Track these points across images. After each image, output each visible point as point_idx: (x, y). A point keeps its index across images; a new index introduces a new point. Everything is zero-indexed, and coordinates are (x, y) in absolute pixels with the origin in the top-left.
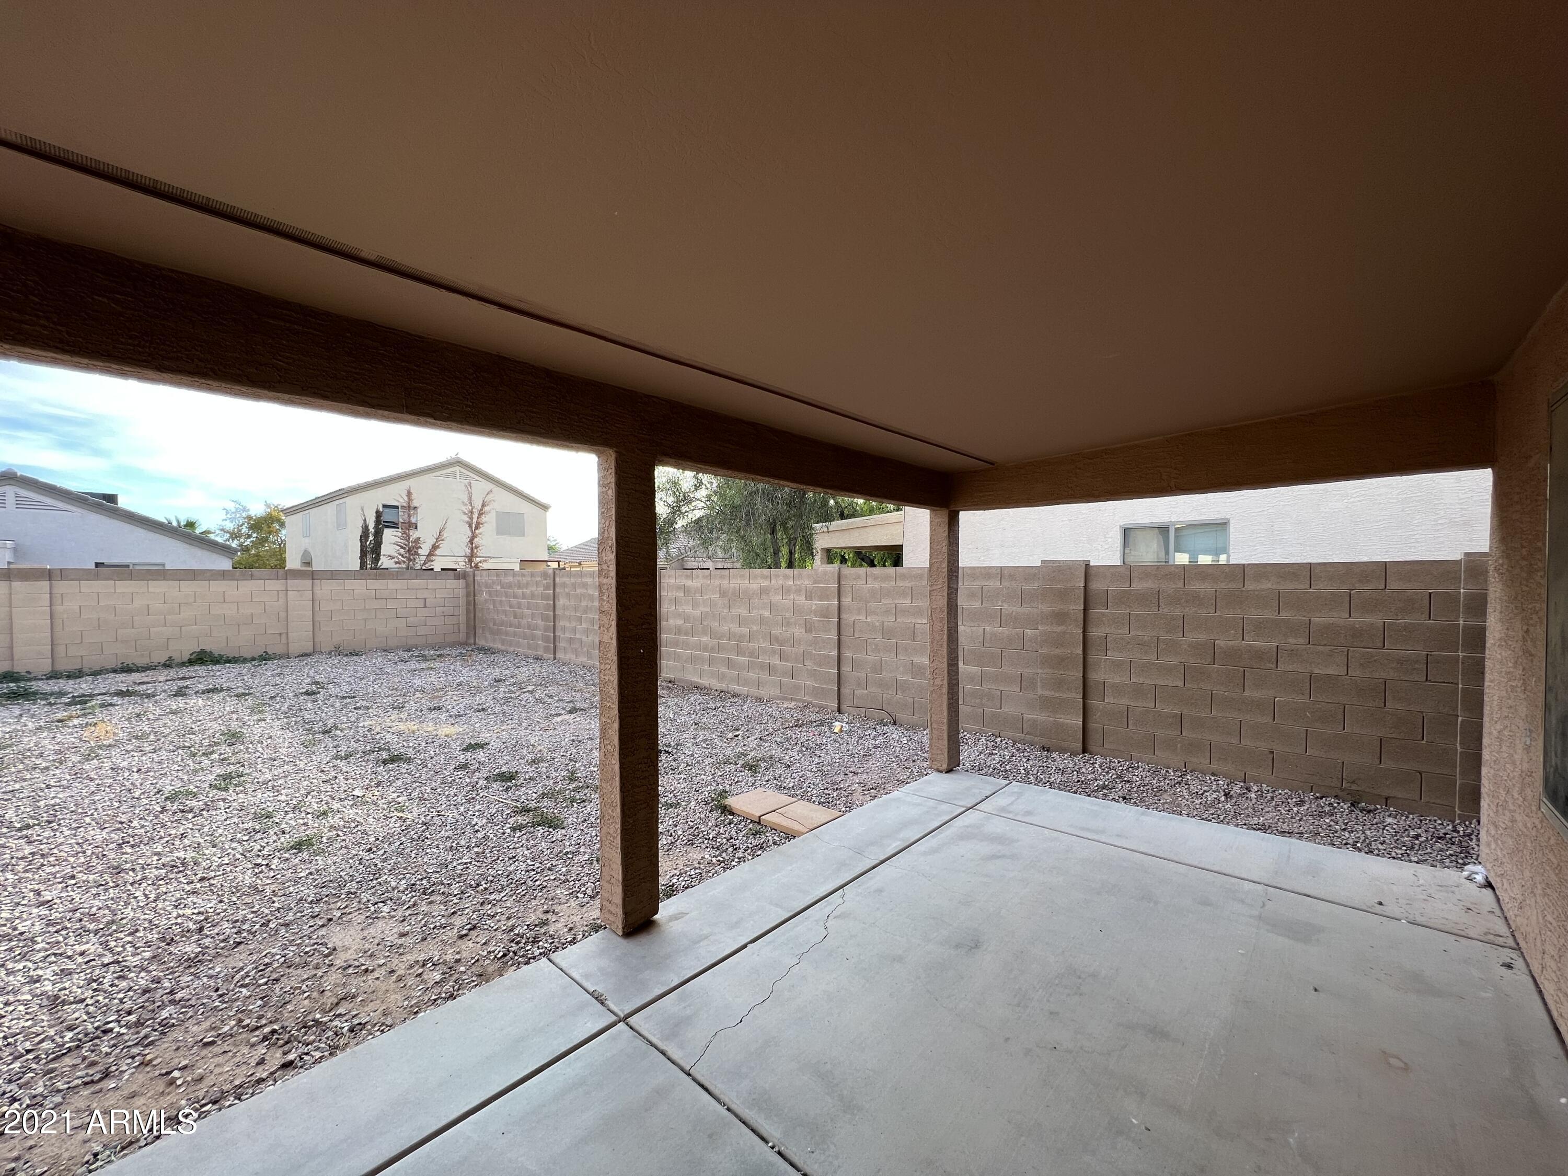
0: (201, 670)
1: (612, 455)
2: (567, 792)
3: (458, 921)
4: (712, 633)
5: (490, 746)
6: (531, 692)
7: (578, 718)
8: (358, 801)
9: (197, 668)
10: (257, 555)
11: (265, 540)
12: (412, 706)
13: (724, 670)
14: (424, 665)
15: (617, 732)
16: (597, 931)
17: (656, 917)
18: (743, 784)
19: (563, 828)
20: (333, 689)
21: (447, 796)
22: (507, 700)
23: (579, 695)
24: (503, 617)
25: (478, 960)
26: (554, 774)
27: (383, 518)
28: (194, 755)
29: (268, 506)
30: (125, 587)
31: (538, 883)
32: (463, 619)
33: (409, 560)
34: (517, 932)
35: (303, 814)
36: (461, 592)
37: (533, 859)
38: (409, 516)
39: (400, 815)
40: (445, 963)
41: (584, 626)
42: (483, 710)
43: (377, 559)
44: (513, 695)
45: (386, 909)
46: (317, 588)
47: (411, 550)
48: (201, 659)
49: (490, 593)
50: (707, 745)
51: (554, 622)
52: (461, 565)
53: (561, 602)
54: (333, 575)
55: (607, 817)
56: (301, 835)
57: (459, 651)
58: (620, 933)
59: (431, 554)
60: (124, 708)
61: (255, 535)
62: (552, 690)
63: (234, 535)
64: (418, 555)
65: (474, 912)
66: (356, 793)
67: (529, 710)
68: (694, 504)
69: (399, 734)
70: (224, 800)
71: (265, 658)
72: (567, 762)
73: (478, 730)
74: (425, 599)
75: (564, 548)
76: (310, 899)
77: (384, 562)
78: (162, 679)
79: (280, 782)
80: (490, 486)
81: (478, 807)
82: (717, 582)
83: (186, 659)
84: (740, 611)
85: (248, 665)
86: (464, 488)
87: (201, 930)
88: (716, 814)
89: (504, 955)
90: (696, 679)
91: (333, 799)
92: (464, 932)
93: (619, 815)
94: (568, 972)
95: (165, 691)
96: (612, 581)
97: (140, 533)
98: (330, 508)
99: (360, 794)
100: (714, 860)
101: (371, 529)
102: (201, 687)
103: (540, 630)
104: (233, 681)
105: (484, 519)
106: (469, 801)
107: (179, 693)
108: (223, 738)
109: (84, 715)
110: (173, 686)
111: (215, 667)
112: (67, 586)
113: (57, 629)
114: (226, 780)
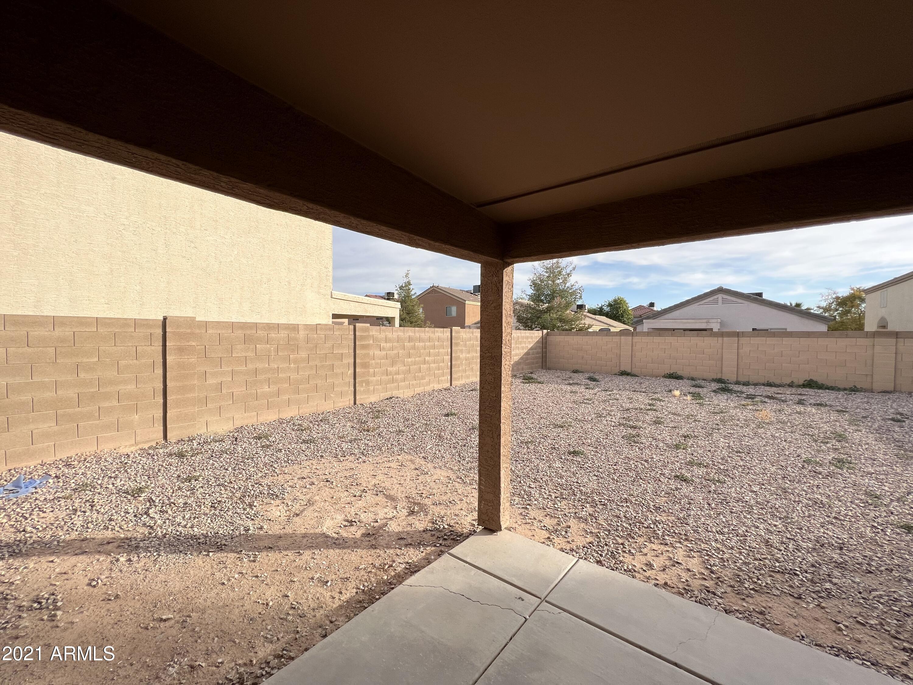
0: (811, 391)
9: (807, 389)
11: (849, 312)
28: (816, 441)
29: (853, 289)
30: (769, 341)
46: (900, 344)
48: (810, 385)
60: (772, 405)
61: (841, 309)
63: (826, 310)
70: (841, 475)
71: (854, 390)
78: (789, 393)
83: (801, 382)
85: (842, 393)
87: (841, 549)
95: (792, 400)
97: (774, 312)
98: (907, 285)
102: (812, 401)
104: (832, 401)
107: (800, 402)
108: (833, 436)
109: (754, 405)
110: (797, 398)
111: (820, 391)
112: (743, 340)
113: (739, 361)
114: (840, 463)
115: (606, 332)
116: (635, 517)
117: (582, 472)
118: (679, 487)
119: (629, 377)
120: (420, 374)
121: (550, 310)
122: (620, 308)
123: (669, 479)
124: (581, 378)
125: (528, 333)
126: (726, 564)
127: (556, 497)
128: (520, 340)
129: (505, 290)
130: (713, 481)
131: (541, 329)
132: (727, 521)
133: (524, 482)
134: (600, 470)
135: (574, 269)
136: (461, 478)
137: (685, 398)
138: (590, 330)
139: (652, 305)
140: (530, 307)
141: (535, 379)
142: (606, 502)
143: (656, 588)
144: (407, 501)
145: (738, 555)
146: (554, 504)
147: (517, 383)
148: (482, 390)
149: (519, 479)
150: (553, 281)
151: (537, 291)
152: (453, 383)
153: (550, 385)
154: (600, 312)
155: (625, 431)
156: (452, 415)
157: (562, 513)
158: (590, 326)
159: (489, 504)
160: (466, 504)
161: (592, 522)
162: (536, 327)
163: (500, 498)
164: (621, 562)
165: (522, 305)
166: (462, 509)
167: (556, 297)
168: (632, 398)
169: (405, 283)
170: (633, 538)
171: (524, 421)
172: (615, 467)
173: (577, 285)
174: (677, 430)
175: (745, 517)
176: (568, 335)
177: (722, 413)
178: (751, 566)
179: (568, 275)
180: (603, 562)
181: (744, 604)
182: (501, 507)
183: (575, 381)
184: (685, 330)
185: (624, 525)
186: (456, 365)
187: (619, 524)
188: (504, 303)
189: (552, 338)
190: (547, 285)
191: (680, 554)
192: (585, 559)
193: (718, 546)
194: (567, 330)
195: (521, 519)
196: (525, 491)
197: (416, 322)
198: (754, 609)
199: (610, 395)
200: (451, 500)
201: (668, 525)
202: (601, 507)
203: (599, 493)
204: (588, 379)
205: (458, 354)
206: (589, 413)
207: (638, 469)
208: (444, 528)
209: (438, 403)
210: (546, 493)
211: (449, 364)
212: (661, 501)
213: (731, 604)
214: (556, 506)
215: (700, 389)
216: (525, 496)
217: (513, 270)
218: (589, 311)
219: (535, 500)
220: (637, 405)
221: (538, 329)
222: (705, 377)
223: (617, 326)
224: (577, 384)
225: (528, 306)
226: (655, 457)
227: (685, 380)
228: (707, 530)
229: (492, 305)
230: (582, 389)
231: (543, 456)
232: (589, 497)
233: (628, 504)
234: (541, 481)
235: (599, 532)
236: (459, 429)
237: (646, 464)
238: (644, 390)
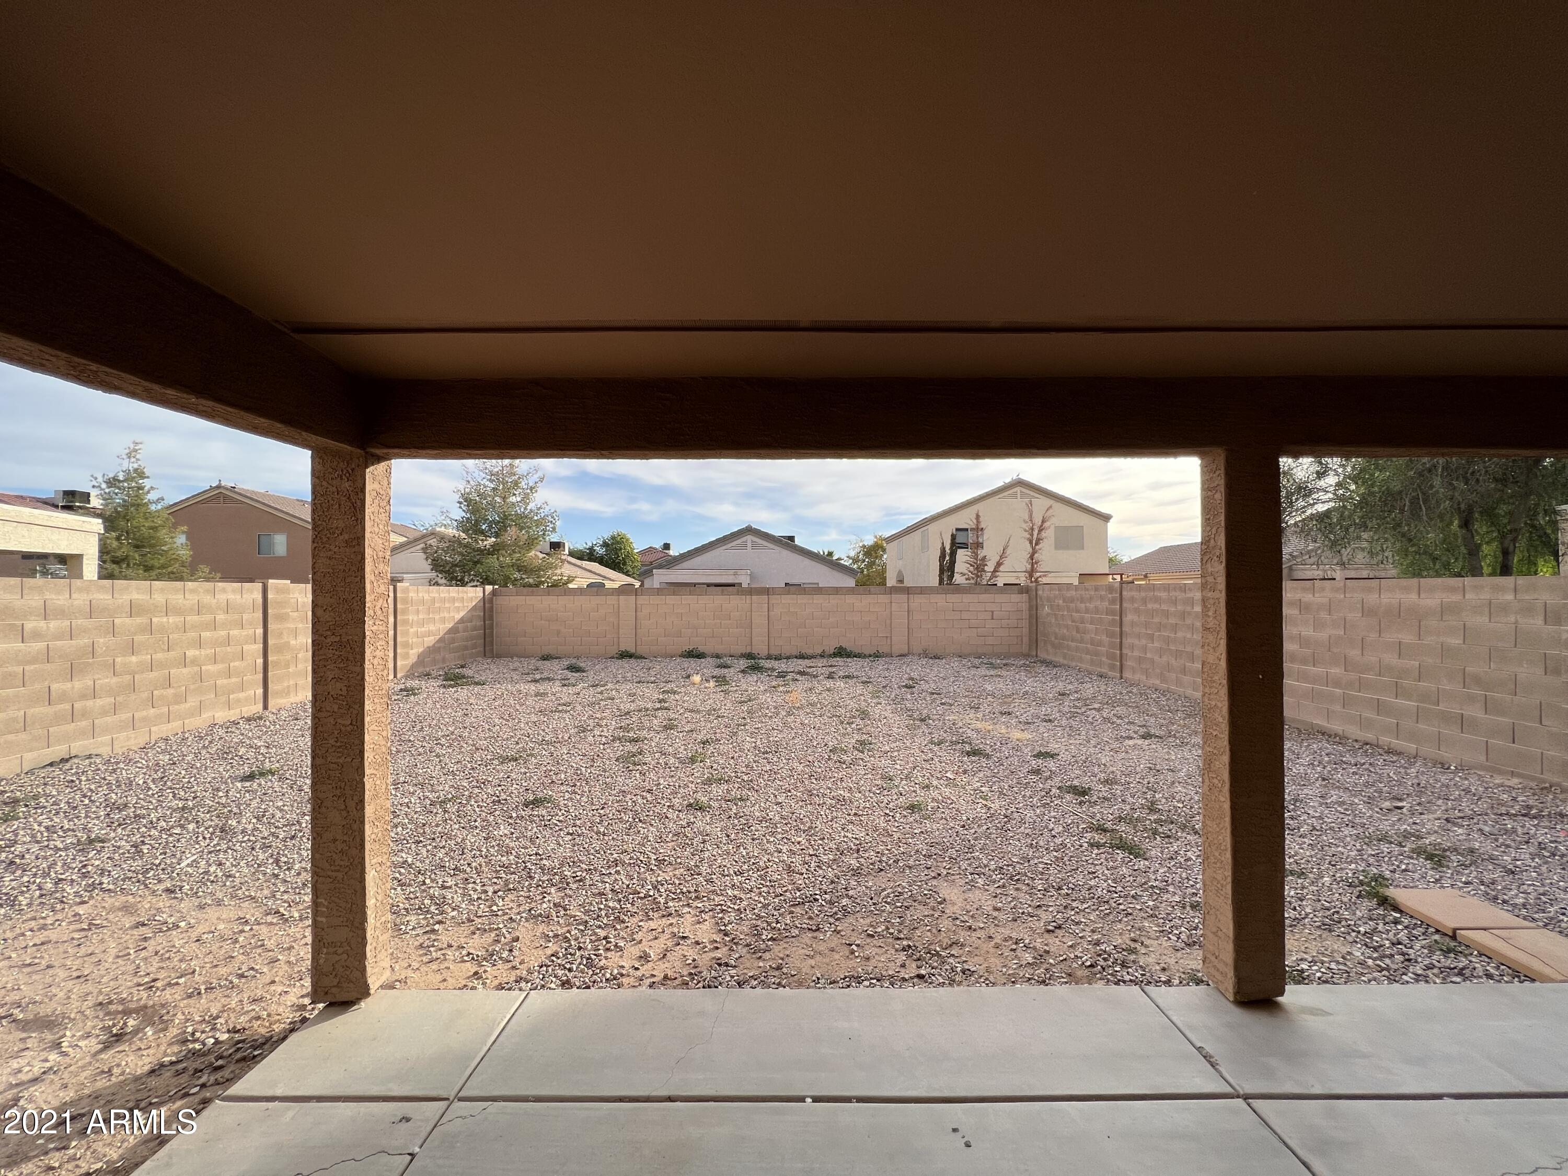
0: (839, 661)
1: (1220, 456)
2: (1148, 822)
3: (1045, 916)
4: (1347, 664)
5: (1060, 758)
6: (1098, 710)
7: (1154, 745)
8: (951, 783)
9: (838, 659)
10: (868, 575)
11: (874, 563)
12: (985, 708)
13: (1370, 714)
14: (992, 672)
15: (1227, 766)
16: (1197, 984)
17: (1280, 999)
18: (1417, 876)
19: (1146, 859)
20: (924, 686)
21: (1024, 796)
22: (1073, 716)
23: (1152, 720)
24: (1065, 631)
25: (1065, 959)
26: (1131, 800)
27: (958, 540)
28: (842, 723)
29: (876, 537)
30: (802, 599)
31: (1122, 907)
32: (1025, 631)
33: (978, 576)
34: (1103, 948)
35: (913, 784)
36: (1025, 607)
37: (1114, 881)
38: (978, 537)
39: (984, 802)
40: (1035, 948)
41: (1156, 644)
42: (1050, 721)
43: (952, 576)
44: (1078, 710)
45: (981, 881)
46: (911, 601)
47: (979, 567)
48: (841, 653)
49: (1051, 607)
50: (1346, 809)
51: (1121, 639)
52: (1022, 580)
53: (1129, 618)
54: (922, 590)
55: (1212, 860)
56: (915, 800)
57: (1022, 662)
58: (1232, 999)
59: (995, 571)
60: (804, 683)
61: (867, 560)
62: (1121, 710)
63: (855, 560)
64: (985, 571)
65: (1058, 912)
66: (948, 775)
67: (1097, 728)
68: (1315, 496)
69: (978, 731)
70: (862, 759)
71: (877, 655)
72: (1144, 790)
73: (1046, 739)
74: (993, 612)
75: (1126, 559)
76: (924, 853)
77: (958, 579)
78: (820, 665)
79: (896, 754)
80: (1048, 502)
81: (1053, 814)
82: (1358, 596)
83: (832, 652)
84: (1400, 636)
85: (867, 660)
86: (1026, 507)
87: (858, 851)
88: (1367, 904)
89: (1092, 966)
90: (1320, 722)
91: (932, 776)
92: (1051, 928)
93: (1230, 861)
94: (1167, 1013)
95: (822, 674)
96: (1221, 595)
97: (807, 562)
98: (917, 535)
99: (952, 777)
100: (1370, 962)
101: (948, 551)
102: (841, 673)
103: (1104, 646)
104: (859, 671)
105: (1043, 534)
106: (1044, 805)
107: (830, 677)
108: (858, 713)
109: (785, 685)
110: (826, 671)
111: (849, 660)
112: (774, 599)
113: (771, 627)
114: (862, 745)
115: (596, 589)
116: (628, 886)
117: (547, 833)
118: (692, 820)
119: (632, 661)
120: (171, 691)
121: (498, 550)
122: (621, 549)
123: (679, 811)
124: (555, 668)
125: (454, 592)
126: (742, 916)
127: (495, 892)
128: (437, 605)
129: (370, 508)
130: (734, 801)
131: (482, 583)
132: (747, 854)
133: (432, 881)
134: (578, 822)
135: (541, 480)
136: (277, 912)
137: (707, 685)
138: (571, 586)
139: (667, 546)
140: (460, 543)
141: (468, 677)
142: (584, 874)
143: (652, 990)
144: (101, 1014)
145: (757, 898)
146: (490, 907)
147: (431, 689)
148: (319, 715)
149: (421, 878)
150: (504, 498)
151: (473, 513)
152: (271, 703)
153: (499, 686)
154: (589, 555)
155: (621, 748)
156: (262, 774)
157: (506, 917)
158: (571, 579)
159: (340, 951)
160: (286, 967)
161: (557, 917)
162: (473, 580)
163: (364, 931)
164: (602, 968)
165: (442, 538)
166: (273, 982)
167: (510, 526)
168: (635, 695)
169: (127, 472)
170: (623, 922)
171: (440, 761)
172: (602, 812)
173: (547, 508)
174: (695, 735)
175: (768, 842)
176: (532, 594)
177: (750, 701)
178: (770, 907)
179: (531, 488)
180: (573, 980)
181: (761, 964)
182: (368, 948)
183: (545, 675)
184: (709, 585)
185: (611, 904)
186: (277, 663)
187: (602, 907)
188: (367, 535)
189: (500, 601)
190: (492, 504)
191: (686, 925)
192: (543, 986)
193: (736, 893)
194: (530, 586)
195: (420, 956)
196: (432, 898)
197: (163, 567)
198: (770, 966)
199: (601, 693)
200: (244, 968)
201: (674, 883)
202: (574, 886)
203: (574, 862)
204: (568, 668)
205: (285, 639)
206: (566, 728)
207: (637, 808)
208: (217, 1042)
209: (225, 754)
210: (475, 890)
211: (260, 661)
212: (665, 850)
213: (745, 971)
214: (495, 908)
215: (726, 670)
216: (433, 908)
217: (388, 472)
218: (571, 554)
219: (454, 909)
220: (642, 704)
221: (475, 583)
222: (732, 652)
223: (616, 580)
224: (549, 679)
225: (455, 541)
226: (662, 781)
227: (709, 659)
228: (723, 875)
229: (341, 538)
230: (556, 687)
231: (475, 821)
232: (556, 874)
233: (618, 868)
234: (469, 870)
235: (569, 932)
236: (280, 804)
237: (649, 796)
238: (653, 679)
